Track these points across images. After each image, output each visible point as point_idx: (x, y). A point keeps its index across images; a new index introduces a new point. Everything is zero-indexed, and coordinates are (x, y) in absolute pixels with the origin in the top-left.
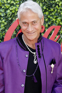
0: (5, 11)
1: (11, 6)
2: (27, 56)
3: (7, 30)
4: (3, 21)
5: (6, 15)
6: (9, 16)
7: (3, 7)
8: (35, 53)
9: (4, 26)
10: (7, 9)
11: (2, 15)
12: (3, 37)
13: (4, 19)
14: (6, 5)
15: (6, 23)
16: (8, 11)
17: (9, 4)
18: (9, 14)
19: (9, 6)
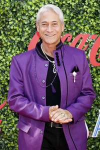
0: (29, 18)
1: (35, 13)
2: (47, 65)
3: (30, 39)
4: (27, 29)
5: (30, 23)
6: (34, 24)
7: (26, 14)
8: (54, 62)
9: (28, 34)
10: (31, 16)
11: (26, 23)
12: (26, 46)
13: (27, 27)
14: (30, 12)
15: (30, 32)
16: (33, 18)
17: (33, 10)
18: (34, 22)
19: (33, 12)
